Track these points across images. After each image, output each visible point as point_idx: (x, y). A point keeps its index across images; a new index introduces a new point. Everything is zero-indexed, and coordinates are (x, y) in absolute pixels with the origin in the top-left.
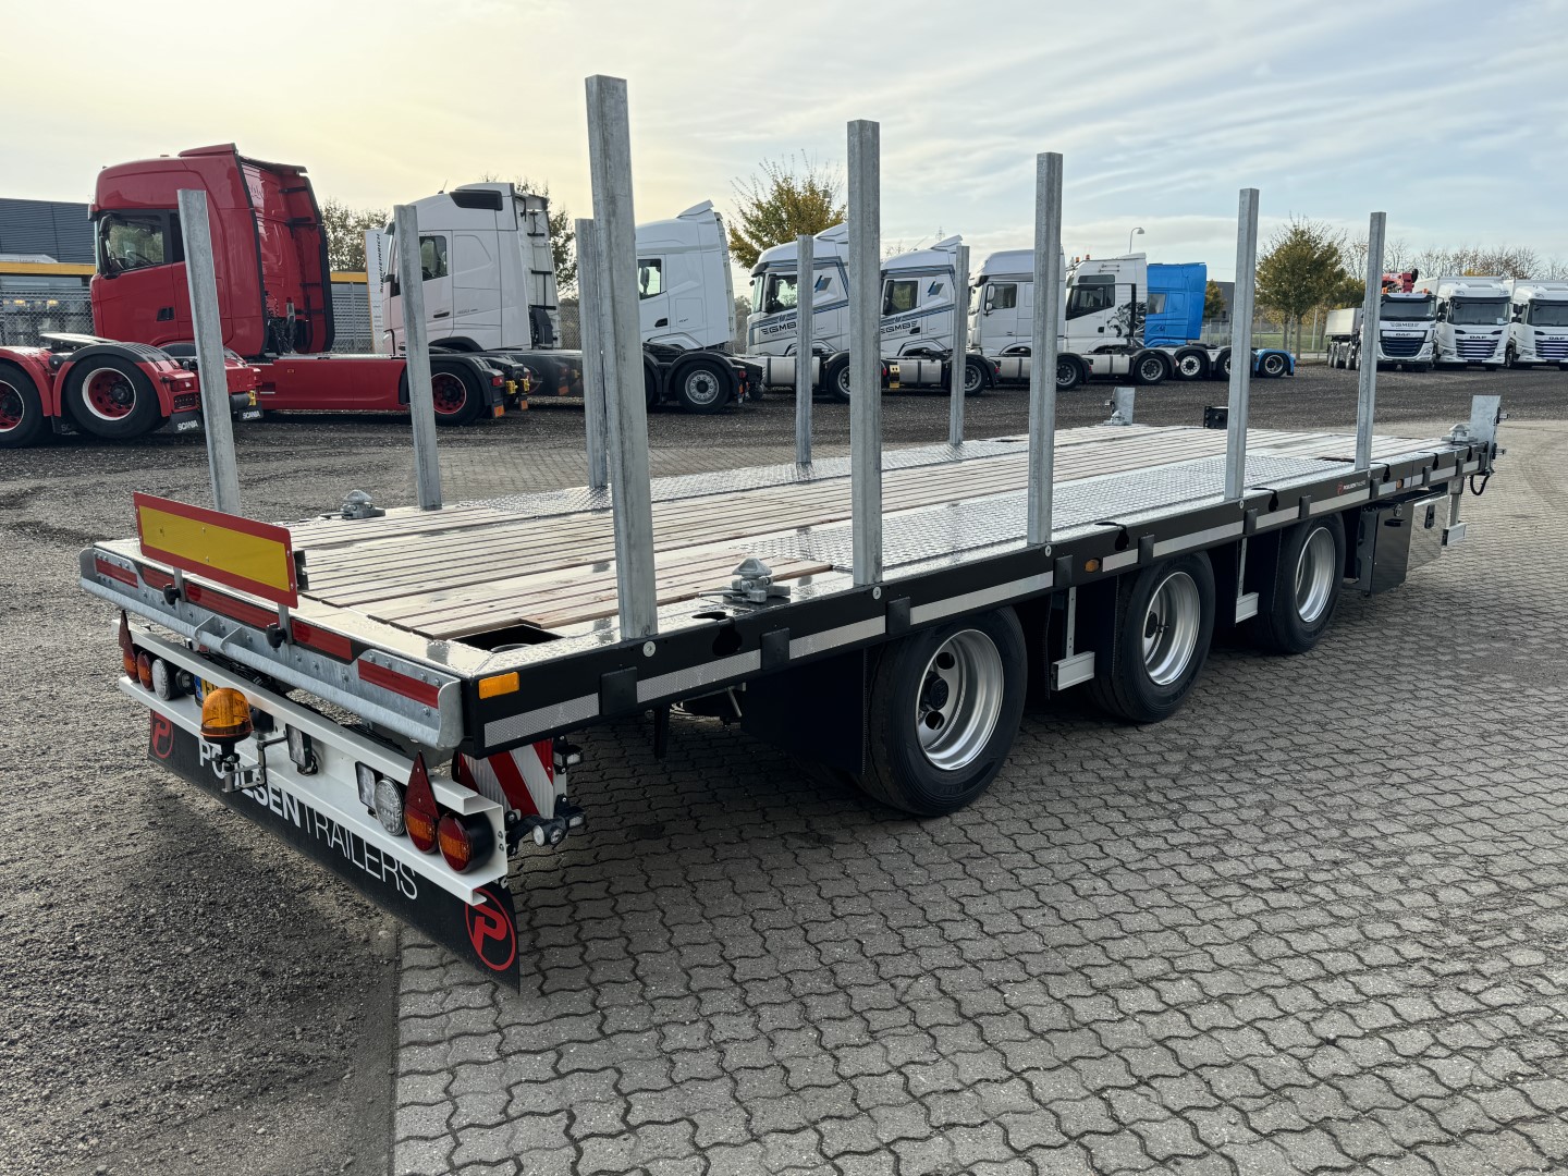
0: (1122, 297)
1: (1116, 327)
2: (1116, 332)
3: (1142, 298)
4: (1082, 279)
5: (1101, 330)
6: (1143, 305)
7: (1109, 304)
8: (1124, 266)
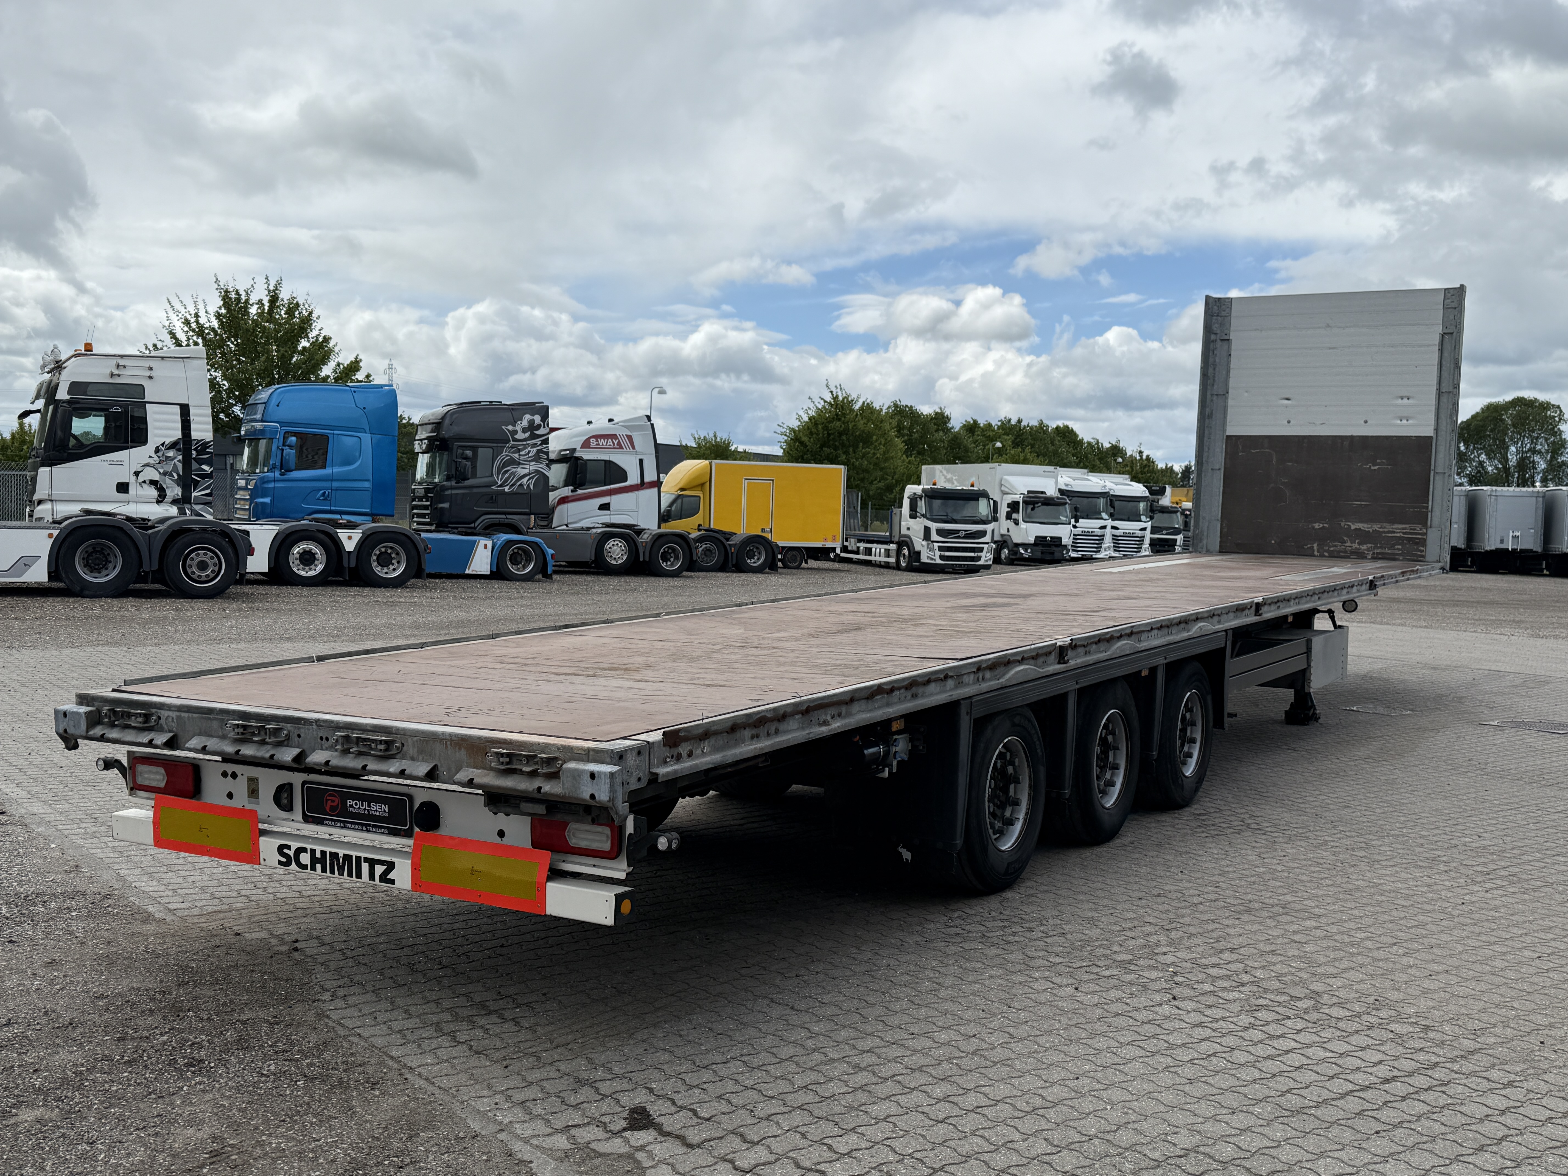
1: (153, 483)
2: (154, 493)
4: (75, 387)
5: (123, 488)
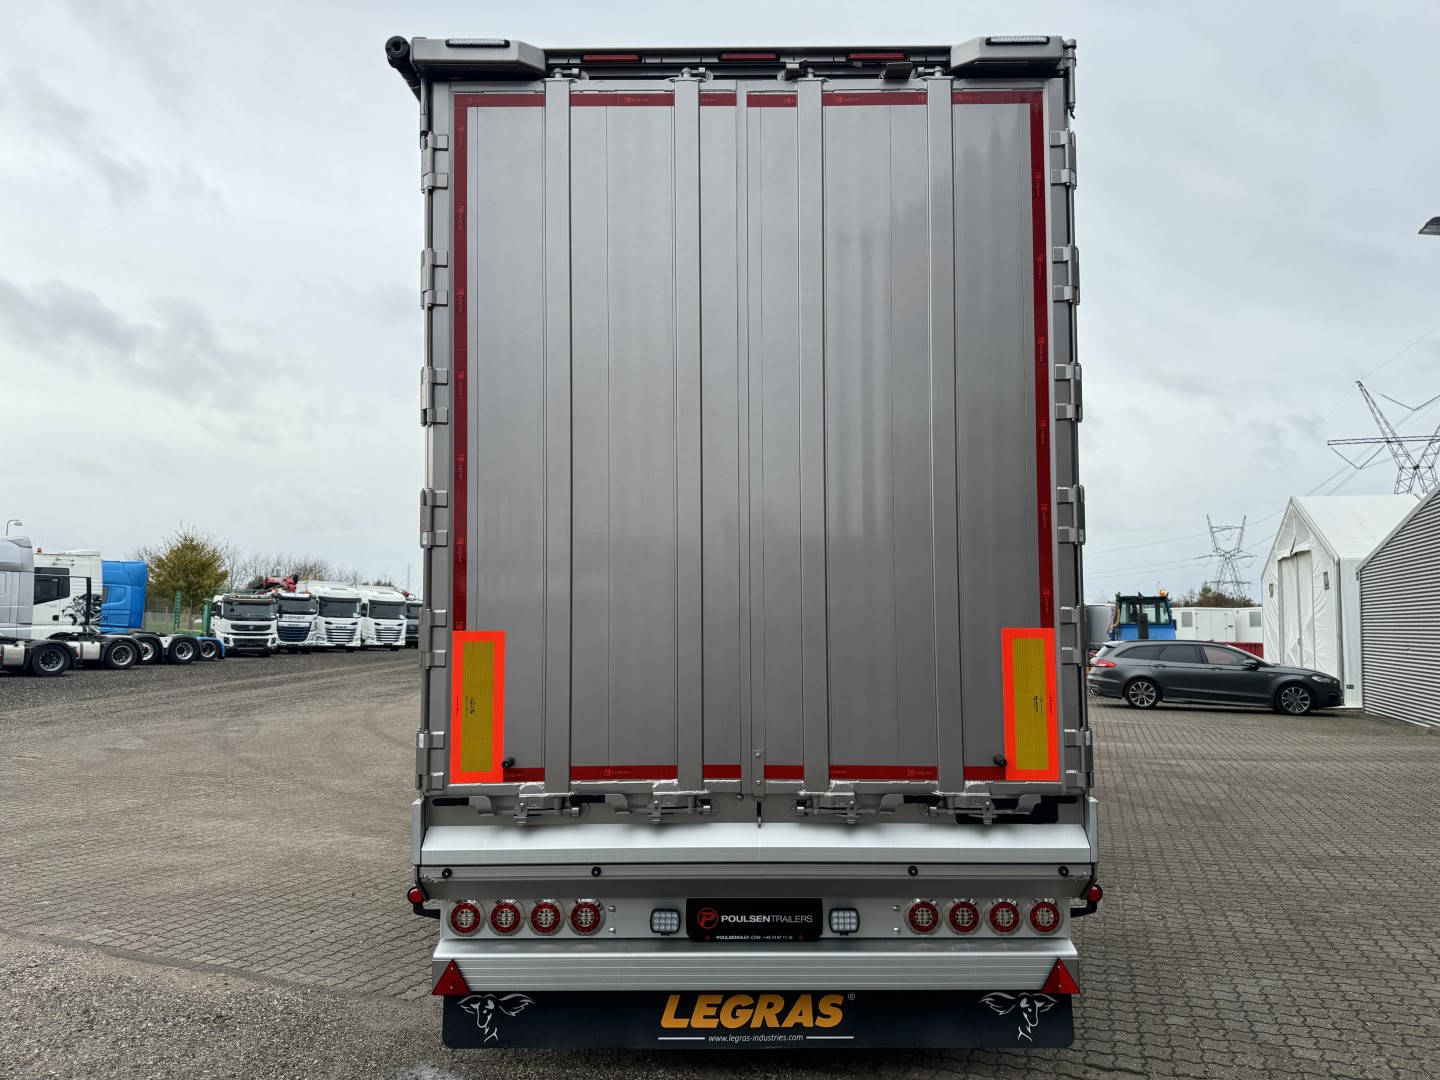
0: (77, 588)
3: (97, 590)
6: (98, 597)
7: (66, 594)
8: (77, 561)
